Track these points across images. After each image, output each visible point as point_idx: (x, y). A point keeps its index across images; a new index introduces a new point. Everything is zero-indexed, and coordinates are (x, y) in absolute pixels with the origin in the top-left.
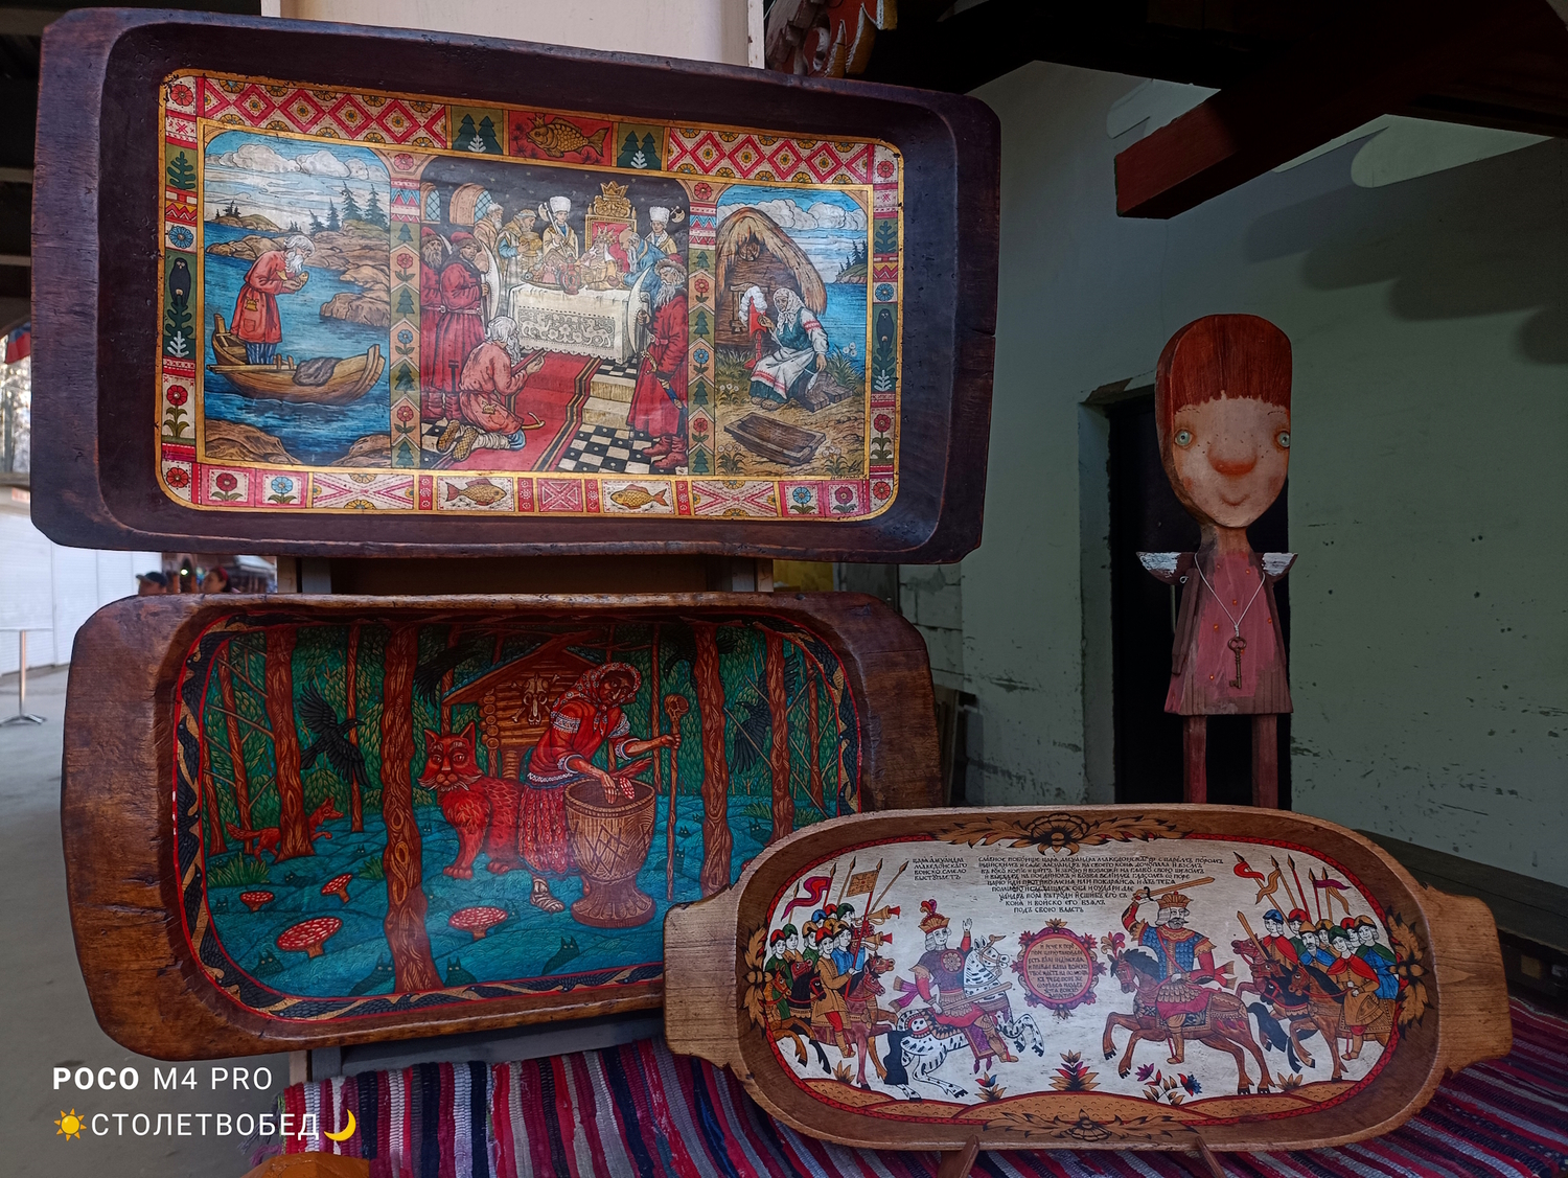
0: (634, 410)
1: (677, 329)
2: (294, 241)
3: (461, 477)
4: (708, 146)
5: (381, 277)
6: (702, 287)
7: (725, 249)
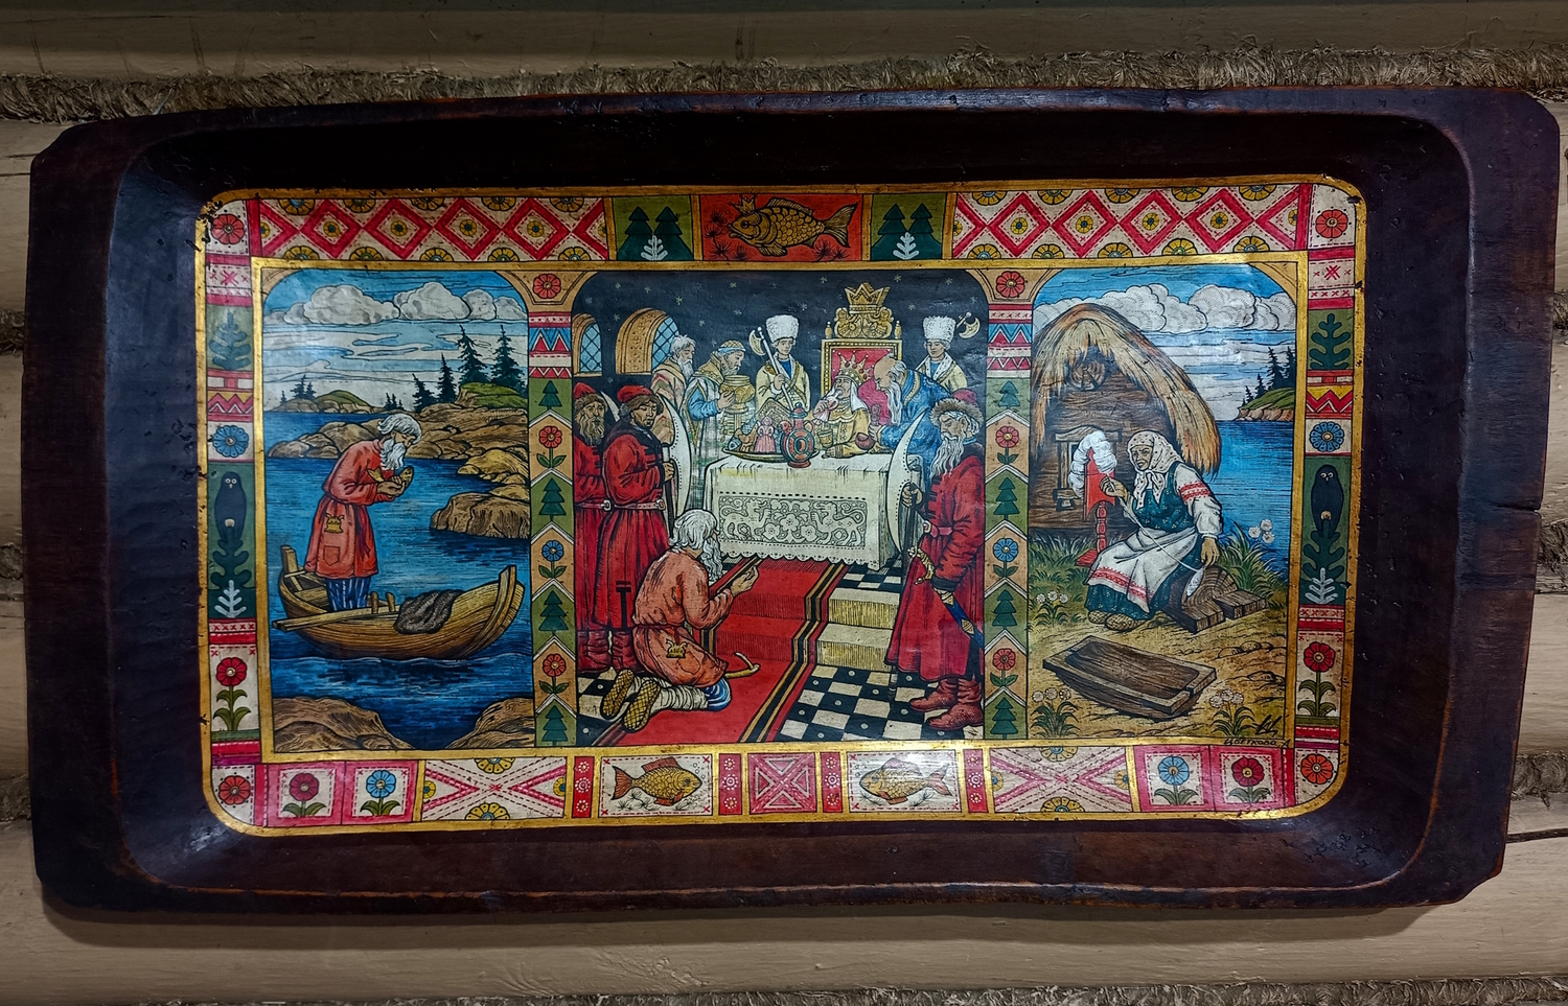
0: (897, 638)
1: (968, 507)
2: (393, 421)
3: (634, 759)
4: (1020, 213)
5: (518, 466)
6: (1008, 438)
7: (1047, 375)
